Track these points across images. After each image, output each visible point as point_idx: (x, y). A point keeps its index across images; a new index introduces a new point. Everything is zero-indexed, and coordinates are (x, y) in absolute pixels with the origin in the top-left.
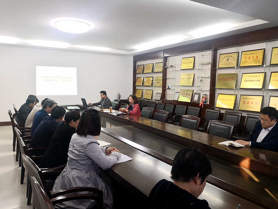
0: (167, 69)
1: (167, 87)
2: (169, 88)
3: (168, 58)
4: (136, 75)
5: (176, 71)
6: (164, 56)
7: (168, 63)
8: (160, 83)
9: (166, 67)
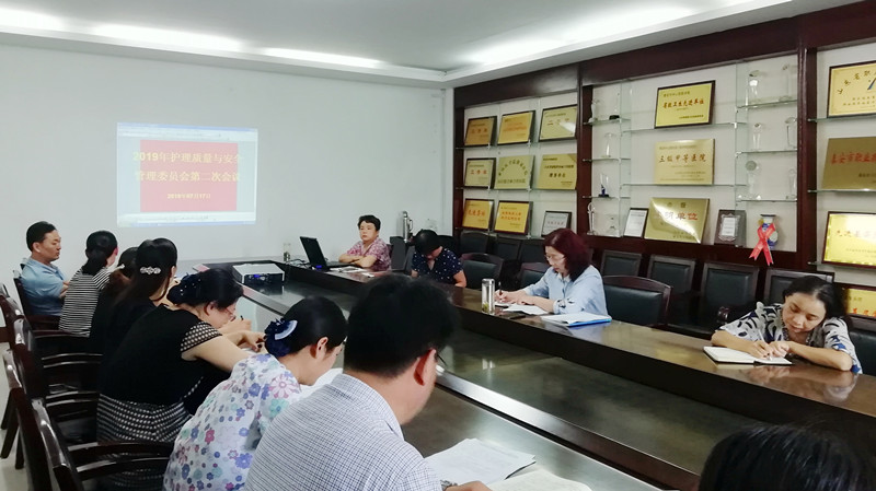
0: (593, 128)
1: (596, 192)
2: (604, 195)
3: (594, 90)
4: (463, 151)
5: (632, 132)
6: (580, 83)
7: (597, 108)
8: (561, 179)
9: (591, 120)
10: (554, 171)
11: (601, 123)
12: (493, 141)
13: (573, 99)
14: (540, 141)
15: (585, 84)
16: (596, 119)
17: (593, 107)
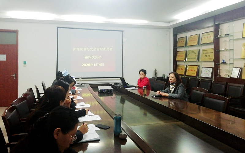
0: (220, 39)
1: (221, 62)
2: (224, 63)
3: (220, 25)
4: (176, 49)
5: (234, 40)
6: (214, 23)
7: (221, 32)
8: (209, 57)
9: (219, 36)
10: (206, 54)
11: (223, 37)
12: (186, 45)
13: (212, 29)
14: (201, 44)
15: (216, 23)
16: (220, 36)
17: (219, 31)
